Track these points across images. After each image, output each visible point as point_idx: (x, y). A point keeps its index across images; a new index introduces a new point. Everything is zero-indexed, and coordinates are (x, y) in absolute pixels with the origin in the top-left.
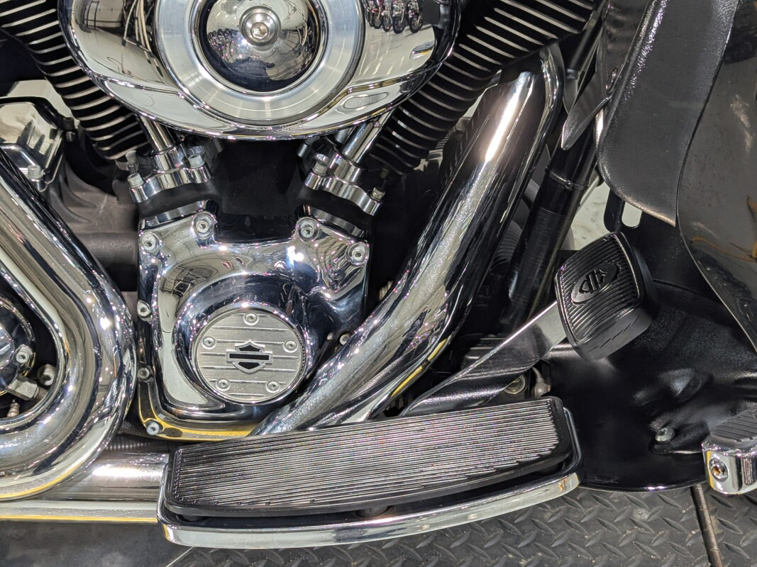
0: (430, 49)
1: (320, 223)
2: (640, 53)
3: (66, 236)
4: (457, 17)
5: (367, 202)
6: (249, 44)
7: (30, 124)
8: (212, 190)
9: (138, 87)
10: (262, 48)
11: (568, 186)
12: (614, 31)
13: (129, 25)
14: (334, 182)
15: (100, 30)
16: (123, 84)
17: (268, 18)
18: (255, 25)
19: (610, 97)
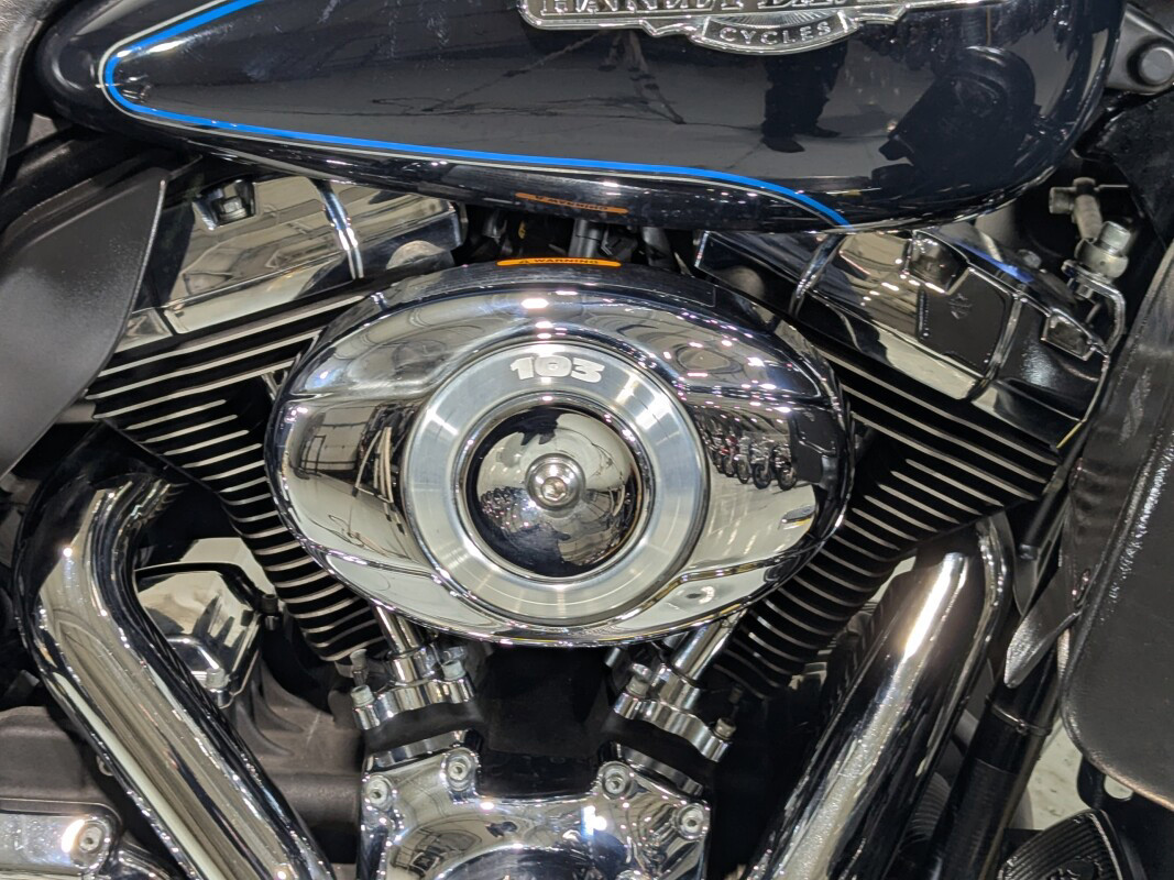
0: (809, 516)
1: (634, 770)
2: (1123, 552)
3: (255, 776)
4: (849, 471)
5: (708, 741)
6: (539, 508)
7: (214, 602)
8: (475, 715)
9: (372, 564)
10: (556, 513)
11: (1021, 728)
12: (1089, 498)
13: (366, 466)
14: (659, 709)
15: (324, 475)
16: (350, 559)
17: (567, 470)
18: (548, 480)
19: (1080, 613)
